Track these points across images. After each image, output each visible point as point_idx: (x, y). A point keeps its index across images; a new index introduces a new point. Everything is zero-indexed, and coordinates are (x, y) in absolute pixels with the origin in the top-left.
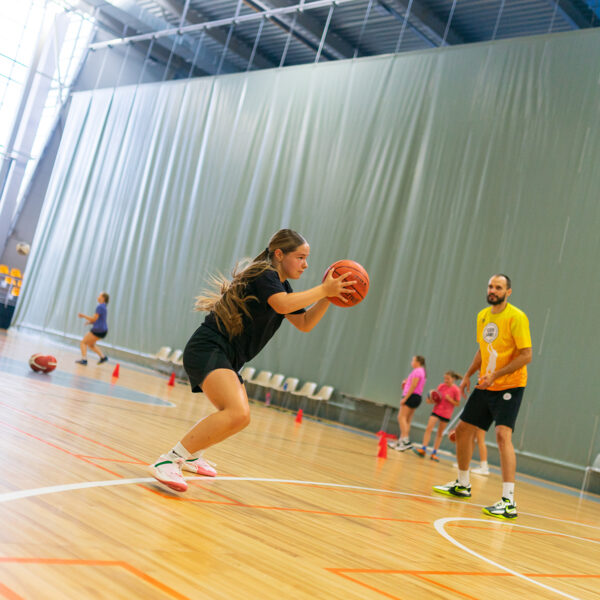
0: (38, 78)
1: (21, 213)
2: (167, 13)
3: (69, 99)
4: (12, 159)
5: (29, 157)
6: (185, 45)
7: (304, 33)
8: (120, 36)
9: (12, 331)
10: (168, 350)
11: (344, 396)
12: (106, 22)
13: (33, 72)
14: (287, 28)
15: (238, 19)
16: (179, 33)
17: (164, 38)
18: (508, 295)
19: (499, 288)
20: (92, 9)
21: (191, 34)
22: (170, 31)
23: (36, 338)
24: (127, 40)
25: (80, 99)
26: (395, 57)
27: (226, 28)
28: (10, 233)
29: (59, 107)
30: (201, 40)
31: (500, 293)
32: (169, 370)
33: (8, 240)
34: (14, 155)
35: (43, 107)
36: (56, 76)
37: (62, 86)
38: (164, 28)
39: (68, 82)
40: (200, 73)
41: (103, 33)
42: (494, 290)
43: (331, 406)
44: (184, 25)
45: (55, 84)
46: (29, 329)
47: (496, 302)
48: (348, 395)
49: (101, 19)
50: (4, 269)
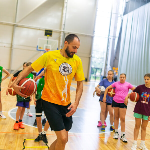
28: (114, 58)
33: (114, 60)
35: (117, 22)
45: (119, 15)
50: (114, 68)
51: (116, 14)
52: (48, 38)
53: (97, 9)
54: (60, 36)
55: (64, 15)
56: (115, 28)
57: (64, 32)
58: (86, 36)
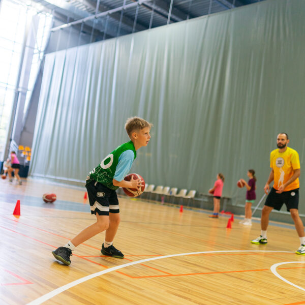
0: (27, 49)
1: (27, 118)
2: (88, 8)
3: (44, 58)
4: (19, 92)
5: (27, 90)
6: (99, 24)
7: (159, 9)
8: (65, 22)
9: (29, 178)
11: (202, 195)
12: (58, 16)
13: (25, 46)
14: (151, 8)
15: (125, 7)
16: (96, 18)
17: (89, 21)
18: (287, 143)
19: (283, 140)
20: (50, 11)
21: (102, 17)
22: (91, 17)
23: (41, 181)
24: (70, 24)
25: (50, 57)
26: (209, 17)
27: (119, 12)
28: (22, 129)
29: (40, 62)
30: (107, 20)
31: (283, 142)
34: (20, 90)
35: (31, 63)
36: (36, 47)
37: (40, 52)
38: (87, 16)
39: (43, 49)
40: (109, 37)
41: (57, 22)
42: (280, 141)
43: (196, 201)
44: (98, 13)
45: (36, 51)
46: (37, 177)
47: (282, 147)
48: (204, 194)
49: (55, 15)
50: (21, 148)
51: (30, 47)
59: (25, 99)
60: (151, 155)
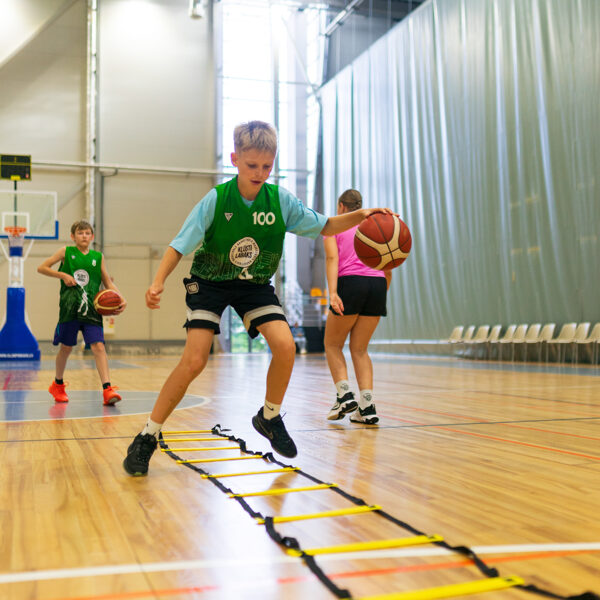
0: (283, 88)
10: (461, 329)
24: (349, 8)
28: (312, 254)
32: (468, 352)
33: (312, 262)
35: (307, 116)
45: (309, 89)
50: (316, 292)
51: (296, 83)
52: (16, 188)
53: (221, 69)
54: (85, 187)
55: (91, 105)
56: (301, 137)
57: (97, 169)
58: (188, 175)
59: (305, 192)
60: (539, 249)
